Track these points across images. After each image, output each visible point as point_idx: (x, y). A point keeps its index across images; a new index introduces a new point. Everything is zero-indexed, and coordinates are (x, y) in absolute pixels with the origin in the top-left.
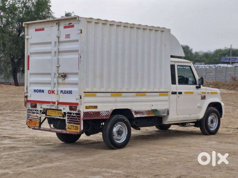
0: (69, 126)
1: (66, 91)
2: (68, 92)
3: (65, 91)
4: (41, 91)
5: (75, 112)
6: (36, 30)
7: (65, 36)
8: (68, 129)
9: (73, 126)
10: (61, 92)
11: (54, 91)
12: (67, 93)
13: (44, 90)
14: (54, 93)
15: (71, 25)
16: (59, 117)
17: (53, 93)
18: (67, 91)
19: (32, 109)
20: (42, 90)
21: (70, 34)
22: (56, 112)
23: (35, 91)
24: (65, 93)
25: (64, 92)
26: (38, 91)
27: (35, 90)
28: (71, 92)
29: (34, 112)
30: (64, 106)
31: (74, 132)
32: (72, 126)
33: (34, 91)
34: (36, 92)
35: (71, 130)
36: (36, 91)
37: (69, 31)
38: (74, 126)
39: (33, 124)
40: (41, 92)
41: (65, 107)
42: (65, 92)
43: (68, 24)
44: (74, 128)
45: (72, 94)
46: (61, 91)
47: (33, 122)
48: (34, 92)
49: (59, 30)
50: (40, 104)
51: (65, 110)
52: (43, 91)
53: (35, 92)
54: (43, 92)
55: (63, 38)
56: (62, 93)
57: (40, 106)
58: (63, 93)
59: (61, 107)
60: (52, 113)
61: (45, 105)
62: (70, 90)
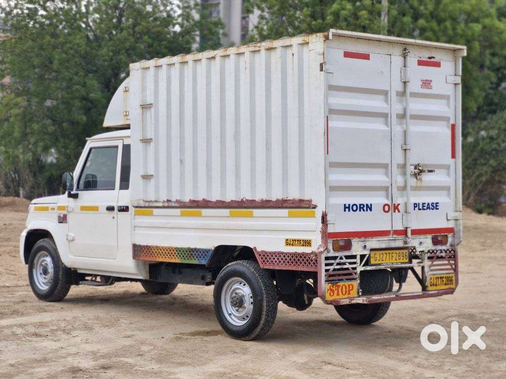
0: (432, 278)
1: (426, 205)
2: (431, 207)
3: (423, 204)
4: (365, 208)
5: (444, 248)
6: (347, 55)
7: (421, 83)
8: (431, 286)
9: (441, 278)
10: (415, 207)
11: (399, 205)
12: (428, 208)
13: (371, 205)
14: (399, 211)
15: (432, 60)
16: (402, 263)
17: (396, 210)
18: (428, 204)
19: (336, 254)
20: (367, 205)
21: (431, 81)
22: (393, 255)
23: (347, 208)
24: (423, 209)
25: (421, 207)
26: (355, 208)
27: (347, 206)
28: (436, 206)
29: (342, 261)
30: (422, 238)
31: (444, 289)
32: (438, 278)
33: (345, 207)
34: (349, 211)
35: (438, 288)
36: (349, 208)
37: (428, 72)
38: (443, 277)
39: (342, 292)
40: (364, 210)
41: (422, 240)
42: (423, 206)
43: (427, 57)
44: (443, 281)
45: (438, 209)
46: (415, 204)
47: (340, 289)
48: (345, 211)
49: (405, 66)
50: (363, 239)
51: (422, 246)
52: (369, 208)
53: (347, 210)
54: (371, 210)
55: (415, 86)
56: (417, 209)
57: (362, 244)
58: (419, 209)
59: (414, 242)
60: (384, 259)
61: (374, 239)
62: (435, 202)
